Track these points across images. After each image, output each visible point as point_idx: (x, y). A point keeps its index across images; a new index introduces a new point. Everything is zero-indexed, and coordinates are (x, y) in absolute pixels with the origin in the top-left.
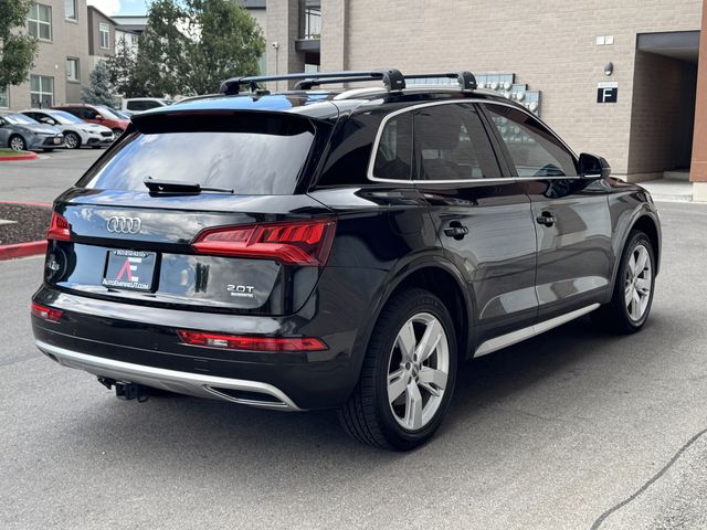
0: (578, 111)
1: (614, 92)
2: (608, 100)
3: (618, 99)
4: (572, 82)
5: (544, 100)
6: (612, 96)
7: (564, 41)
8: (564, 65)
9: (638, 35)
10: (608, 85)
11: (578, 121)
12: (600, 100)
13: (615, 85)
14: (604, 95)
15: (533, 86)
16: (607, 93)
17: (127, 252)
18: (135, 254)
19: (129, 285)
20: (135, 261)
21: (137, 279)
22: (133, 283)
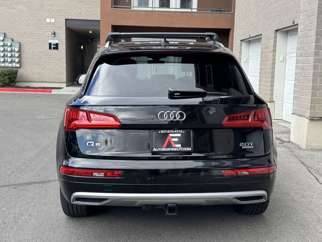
0: (40, 53)
1: (57, 45)
2: (54, 48)
3: (59, 48)
4: (36, 38)
5: (22, 47)
6: (56, 47)
7: (30, 19)
8: (30, 30)
9: (66, 19)
10: (54, 42)
11: (40, 57)
12: (50, 48)
13: (57, 42)
14: (52, 46)
15: (15, 39)
16: (53, 45)
17: (168, 131)
18: (175, 131)
19: (175, 149)
20: (175, 136)
21: (180, 146)
22: (178, 148)
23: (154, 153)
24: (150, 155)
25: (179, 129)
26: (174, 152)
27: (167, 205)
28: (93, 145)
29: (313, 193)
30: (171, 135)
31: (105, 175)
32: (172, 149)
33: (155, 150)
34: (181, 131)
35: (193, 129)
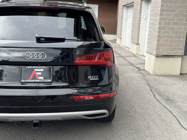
17: (34, 67)
18: (39, 67)
19: (38, 81)
20: (39, 70)
21: (42, 78)
22: (41, 79)
23: (22, 83)
25: (42, 66)
26: (37, 82)
27: (33, 121)
29: (149, 106)
30: (36, 70)
32: (36, 81)
33: (22, 81)
34: (44, 67)
35: (53, 66)
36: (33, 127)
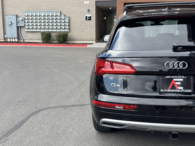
0: (80, 23)
1: (90, 17)
2: (89, 19)
3: (92, 19)
4: (78, 14)
5: (70, 19)
6: (90, 18)
7: (75, 2)
8: (75, 9)
9: (96, 1)
10: (89, 15)
11: (81, 25)
12: (86, 20)
13: (90, 15)
14: (88, 18)
15: (66, 15)
16: (88, 17)
17: (173, 77)
18: (179, 77)
19: (178, 91)
21: (182, 88)
22: (181, 90)
23: (161, 93)
24: (158, 94)
25: (181, 75)
26: (177, 93)
27: (171, 132)
28: (115, 86)
30: (175, 80)
31: (124, 108)
32: (176, 91)
33: (162, 90)
34: (183, 77)
35: (193, 75)
36: (172, 139)
